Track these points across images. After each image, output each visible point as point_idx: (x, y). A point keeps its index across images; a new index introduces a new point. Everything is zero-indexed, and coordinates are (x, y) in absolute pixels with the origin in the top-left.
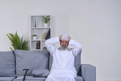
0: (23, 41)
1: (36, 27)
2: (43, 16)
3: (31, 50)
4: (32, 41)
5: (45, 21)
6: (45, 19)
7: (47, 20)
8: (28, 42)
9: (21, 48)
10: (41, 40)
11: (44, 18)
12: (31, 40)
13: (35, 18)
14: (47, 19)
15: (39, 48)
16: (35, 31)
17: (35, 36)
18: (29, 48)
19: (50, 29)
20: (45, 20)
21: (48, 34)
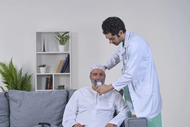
0: (23, 75)
1: (44, 51)
2: (58, 33)
3: (36, 90)
4: (38, 76)
5: (60, 41)
6: (61, 37)
7: (65, 40)
8: (30, 76)
9: (19, 87)
10: (53, 74)
11: (58, 36)
12: (36, 74)
13: (43, 36)
14: (64, 38)
15: (51, 88)
16: (44, 57)
17: (44, 66)
18: (32, 88)
19: (69, 55)
20: (60, 39)
21: (66, 64)
